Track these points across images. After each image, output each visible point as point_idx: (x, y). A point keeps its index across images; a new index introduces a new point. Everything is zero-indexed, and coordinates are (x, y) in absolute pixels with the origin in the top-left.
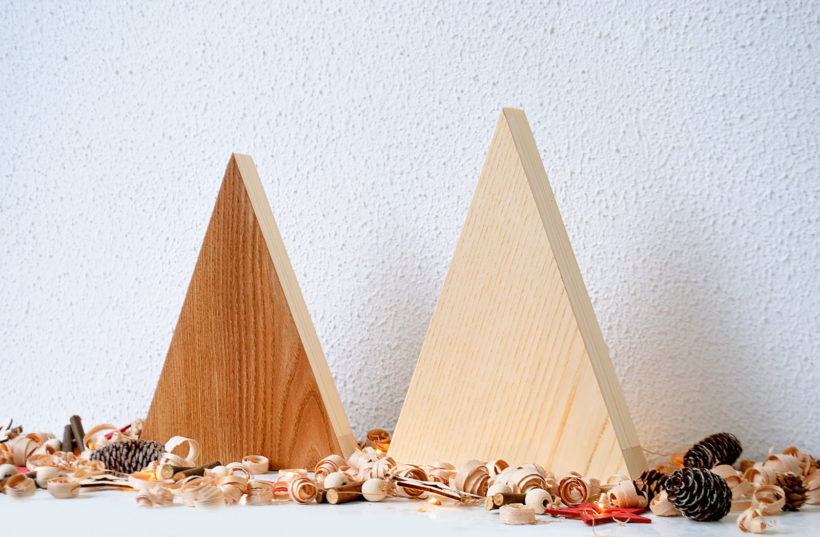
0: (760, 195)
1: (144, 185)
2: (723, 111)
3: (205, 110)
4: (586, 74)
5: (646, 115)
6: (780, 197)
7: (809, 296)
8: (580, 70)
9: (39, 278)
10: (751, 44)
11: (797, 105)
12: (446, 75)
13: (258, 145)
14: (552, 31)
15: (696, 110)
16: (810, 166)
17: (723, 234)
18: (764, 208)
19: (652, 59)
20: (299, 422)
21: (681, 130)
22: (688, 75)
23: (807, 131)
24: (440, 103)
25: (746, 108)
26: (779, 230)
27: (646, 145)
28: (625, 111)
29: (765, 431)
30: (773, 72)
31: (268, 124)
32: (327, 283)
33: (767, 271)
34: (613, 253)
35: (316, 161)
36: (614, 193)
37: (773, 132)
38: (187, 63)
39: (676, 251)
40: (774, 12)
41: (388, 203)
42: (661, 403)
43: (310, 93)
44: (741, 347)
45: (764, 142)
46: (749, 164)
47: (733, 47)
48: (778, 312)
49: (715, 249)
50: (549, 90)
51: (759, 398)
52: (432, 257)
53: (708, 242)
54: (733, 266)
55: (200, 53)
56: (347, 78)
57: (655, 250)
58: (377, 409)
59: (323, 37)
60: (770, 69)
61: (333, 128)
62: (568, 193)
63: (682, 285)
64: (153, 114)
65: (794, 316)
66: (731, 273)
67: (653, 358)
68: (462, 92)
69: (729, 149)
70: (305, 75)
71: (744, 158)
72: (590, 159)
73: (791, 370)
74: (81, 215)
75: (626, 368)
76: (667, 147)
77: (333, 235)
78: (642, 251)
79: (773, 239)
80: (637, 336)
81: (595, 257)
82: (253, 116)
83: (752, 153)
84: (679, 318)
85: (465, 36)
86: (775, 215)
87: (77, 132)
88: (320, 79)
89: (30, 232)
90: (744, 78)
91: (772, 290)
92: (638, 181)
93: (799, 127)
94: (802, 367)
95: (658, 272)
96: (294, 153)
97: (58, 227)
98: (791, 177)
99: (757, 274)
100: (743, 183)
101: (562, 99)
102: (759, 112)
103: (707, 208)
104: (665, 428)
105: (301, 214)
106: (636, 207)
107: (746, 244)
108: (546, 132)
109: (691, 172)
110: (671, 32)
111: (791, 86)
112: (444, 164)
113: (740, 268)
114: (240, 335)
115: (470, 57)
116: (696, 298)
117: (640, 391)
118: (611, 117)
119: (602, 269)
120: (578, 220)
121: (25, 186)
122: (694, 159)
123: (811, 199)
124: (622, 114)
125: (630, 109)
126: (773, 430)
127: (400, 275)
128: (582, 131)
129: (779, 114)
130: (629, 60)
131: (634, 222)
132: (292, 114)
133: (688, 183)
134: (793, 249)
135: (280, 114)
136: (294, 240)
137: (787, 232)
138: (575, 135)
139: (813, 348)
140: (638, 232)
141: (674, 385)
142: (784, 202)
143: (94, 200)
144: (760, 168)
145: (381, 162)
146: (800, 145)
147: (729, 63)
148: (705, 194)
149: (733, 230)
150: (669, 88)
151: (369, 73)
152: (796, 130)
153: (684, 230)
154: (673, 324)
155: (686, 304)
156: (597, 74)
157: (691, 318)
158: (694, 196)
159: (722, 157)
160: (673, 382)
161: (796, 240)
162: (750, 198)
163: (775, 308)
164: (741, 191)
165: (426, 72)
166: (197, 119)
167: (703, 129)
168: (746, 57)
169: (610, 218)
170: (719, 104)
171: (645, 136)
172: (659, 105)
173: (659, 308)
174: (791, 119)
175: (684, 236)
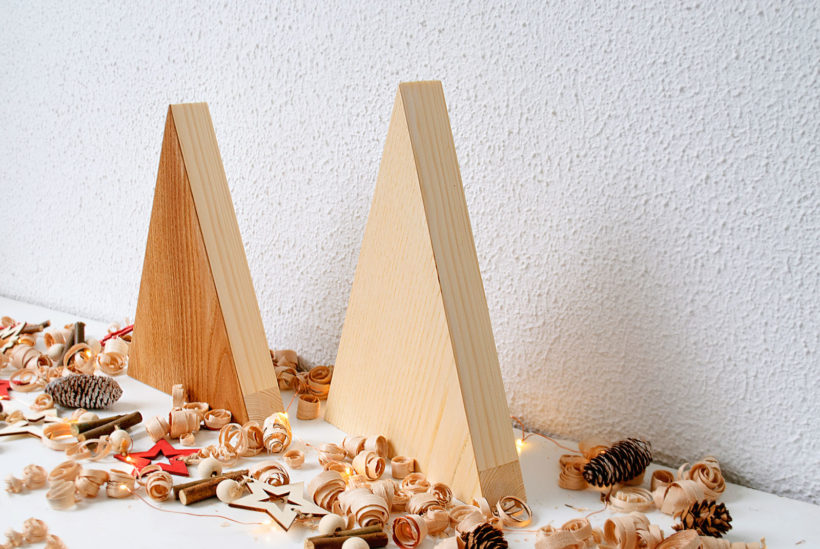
0: (696, 178)
2: (663, 81)
3: (200, 37)
4: (527, 29)
5: (585, 77)
6: (716, 183)
7: (738, 293)
8: (521, 24)
9: (86, 178)
10: (698, 6)
11: (741, 81)
12: (397, 18)
13: (240, 75)
15: (635, 77)
16: (751, 153)
17: (655, 215)
18: (698, 193)
19: (593, 16)
20: (218, 374)
21: (619, 97)
22: (629, 37)
23: (750, 112)
24: (392, 47)
25: (687, 80)
26: (712, 219)
27: (583, 110)
28: (564, 71)
29: (682, 425)
30: (718, 41)
31: (248, 55)
32: (297, 214)
33: (696, 261)
34: (545, 220)
35: (286, 95)
36: (549, 157)
37: (714, 110)
39: (606, 227)
41: (346, 144)
42: (584, 378)
43: (281, 28)
44: (664, 336)
45: (703, 119)
46: (686, 143)
47: (678, 8)
48: (705, 306)
49: (645, 230)
50: (491, 42)
51: (680, 390)
53: (640, 222)
54: (663, 251)
56: (311, 15)
57: (585, 223)
60: (716, 37)
61: (300, 64)
62: (506, 153)
63: (610, 262)
64: (160, 37)
65: (721, 312)
66: (660, 258)
67: (579, 333)
68: (411, 37)
69: (667, 123)
70: (277, 10)
71: (681, 136)
72: (527, 119)
73: (713, 368)
74: (113, 126)
75: (553, 337)
76: (603, 114)
77: (301, 168)
78: (574, 222)
79: (706, 227)
80: (565, 308)
81: (529, 222)
83: (691, 130)
84: (605, 296)
86: (710, 201)
87: (106, 50)
88: (289, 14)
89: (78, 137)
90: (688, 44)
91: (700, 282)
92: (573, 148)
93: (742, 107)
94: (724, 367)
95: (587, 246)
96: (269, 86)
97: (97, 135)
98: (730, 162)
99: (687, 262)
100: (678, 163)
101: (503, 53)
102: (700, 85)
103: (640, 185)
104: (586, 402)
105: (275, 146)
106: (570, 175)
107: (677, 229)
108: (487, 87)
109: (626, 145)
111: (737, 58)
113: (669, 254)
116: (623, 278)
117: (565, 363)
118: (549, 76)
119: (534, 236)
120: (514, 182)
121: (73, 95)
122: (629, 130)
123: (749, 189)
124: (561, 75)
125: (569, 70)
126: (691, 425)
127: (356, 215)
128: (521, 89)
129: (722, 90)
130: (570, 15)
131: (568, 190)
132: (267, 47)
133: (622, 155)
134: (726, 241)
135: (257, 46)
136: (270, 170)
137: (721, 222)
138: (514, 93)
139: (738, 348)
140: (571, 202)
141: (597, 362)
142: (720, 189)
143: (121, 113)
144: (697, 149)
145: (340, 103)
146: (743, 127)
147: (672, 27)
148: (639, 170)
149: (665, 212)
150: (608, 50)
151: (330, 10)
152: (739, 109)
153: (616, 206)
154: (599, 302)
155: (614, 283)
156: (538, 28)
157: (617, 298)
158: (628, 171)
159: (659, 132)
160: (596, 359)
161: (730, 232)
162: (684, 180)
163: (702, 301)
164: (675, 171)
165: (379, 13)
166: (194, 46)
167: (641, 99)
168: (691, 22)
169: (545, 184)
170: (659, 72)
171: (583, 100)
172: (598, 68)
173: (587, 283)
174: (734, 97)
175: (615, 212)
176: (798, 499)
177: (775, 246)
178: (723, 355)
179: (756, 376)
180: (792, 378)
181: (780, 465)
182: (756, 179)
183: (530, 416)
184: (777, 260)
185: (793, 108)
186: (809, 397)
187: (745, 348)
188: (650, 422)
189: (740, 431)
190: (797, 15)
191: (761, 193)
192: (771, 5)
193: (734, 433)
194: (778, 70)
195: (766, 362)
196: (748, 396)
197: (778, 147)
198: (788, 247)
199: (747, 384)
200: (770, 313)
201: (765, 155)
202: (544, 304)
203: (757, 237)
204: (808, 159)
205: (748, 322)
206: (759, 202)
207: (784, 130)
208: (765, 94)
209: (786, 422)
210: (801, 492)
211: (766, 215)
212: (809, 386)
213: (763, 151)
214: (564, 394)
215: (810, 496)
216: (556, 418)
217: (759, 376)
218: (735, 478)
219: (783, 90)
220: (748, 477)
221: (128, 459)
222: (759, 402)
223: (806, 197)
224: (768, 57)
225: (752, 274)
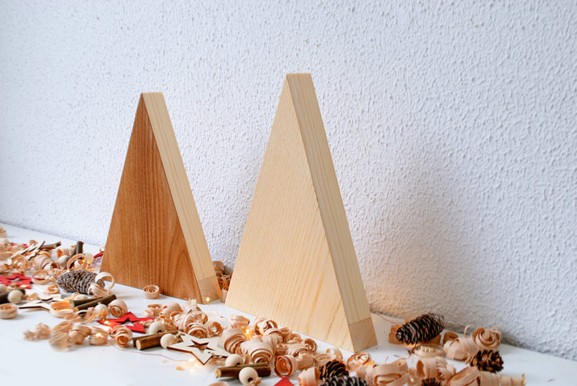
0: (483, 138)
2: (461, 74)
3: (164, 54)
4: (373, 42)
5: (411, 73)
6: (496, 141)
7: (512, 215)
8: (370, 39)
9: (89, 149)
10: (483, 25)
11: (512, 73)
12: (290, 38)
13: (190, 78)
14: (353, 10)
15: (443, 72)
16: (519, 120)
17: (457, 164)
18: (485, 148)
19: (415, 33)
20: (177, 268)
21: (432, 86)
22: (439, 46)
23: (518, 93)
24: (287, 57)
25: (476, 73)
26: (494, 165)
27: (409, 95)
28: (397, 69)
29: (477, 306)
30: (496, 47)
31: (195, 65)
32: (225, 169)
33: (484, 194)
34: (386, 169)
35: (219, 90)
36: (388, 127)
37: (494, 92)
38: (155, 24)
39: (426, 173)
41: (257, 122)
42: (412, 276)
43: (216, 46)
44: (464, 245)
45: (487, 98)
46: (476, 115)
47: (470, 26)
48: (491, 225)
49: (451, 174)
50: (351, 52)
51: (475, 282)
53: (447, 168)
54: (463, 187)
55: (161, 18)
56: (236, 37)
57: (412, 170)
59: (223, 9)
60: (495, 44)
61: (228, 70)
62: (360, 125)
63: (428, 196)
64: (139, 55)
65: (501, 228)
66: (461, 193)
67: (408, 244)
68: (299, 50)
69: (464, 102)
70: (214, 34)
71: (473, 110)
72: (374, 102)
73: (497, 266)
74: (107, 114)
75: (391, 248)
76: (423, 97)
77: (228, 139)
78: (404, 170)
79: (490, 171)
80: (399, 228)
81: (375, 171)
82: (188, 59)
83: (480, 106)
84: (425, 219)
85: (302, 11)
86: (493, 153)
87: (104, 64)
88: (221, 37)
89: (84, 121)
90: (477, 50)
91: (487, 208)
92: (404, 120)
93: (512, 90)
94: (504, 266)
95: (413, 186)
96: (208, 84)
97: (97, 120)
98: (505, 127)
99: (478, 195)
100: (472, 129)
101: (358, 59)
102: (485, 76)
103: (447, 144)
104: (414, 292)
105: (211, 124)
106: (401, 138)
107: (472, 173)
108: (348, 81)
109: (437, 117)
110: (429, 14)
111: (509, 57)
113: (466, 190)
114: (147, 209)
115: (304, 27)
116: (437, 207)
117: (399, 266)
118: (388, 73)
119: (379, 180)
120: (366, 144)
121: (82, 94)
122: (440, 107)
123: (518, 144)
124: (395, 72)
125: (400, 69)
126: (483, 307)
128: (370, 82)
129: (499, 79)
130: (401, 33)
131: (400, 149)
132: (207, 59)
133: (435, 124)
134: (503, 180)
135: (201, 59)
136: (208, 140)
137: (500, 167)
138: (365, 85)
139: (513, 252)
140: (402, 156)
141: (421, 265)
142: (499, 145)
143: (112, 105)
144: (484, 118)
145: (253, 95)
146: (513, 103)
147: (467, 38)
148: (446, 134)
149: (463, 161)
150: (426, 55)
152: (510, 92)
153: (431, 158)
154: (422, 223)
155: (431, 210)
156: (380, 42)
157: (433, 220)
158: (439, 134)
159: (459, 108)
160: (420, 263)
161: (506, 173)
162: (476, 140)
163: (489, 220)
164: (470, 134)
165: (279, 35)
166: (160, 60)
167: (447, 86)
168: (479, 35)
169: (385, 145)
170: (458, 69)
171: (410, 88)
172: (419, 67)
173: (413, 211)
174: (508, 84)
175: (431, 162)
176: (556, 356)
177: (536, 182)
178: (504, 258)
179: (525, 271)
180: (549, 272)
181: (542, 333)
182: (523, 137)
183: (376, 303)
184: (537, 192)
185: (545, 90)
186: (561, 284)
187: (517, 252)
188: (456, 305)
189: (516, 309)
190: (546, 28)
191: (526, 147)
192: (530, 23)
193: (512, 311)
194: (535, 65)
195: (531, 262)
196: (520, 285)
197: (536, 115)
198: (544, 183)
199: (520, 277)
200: (534, 227)
201: (528, 121)
202: (385, 226)
203: (524, 176)
204: (556, 124)
205: (519, 234)
206: (524, 153)
207: (540, 104)
208: (527, 81)
209: (546, 302)
210: (557, 351)
211: (529, 162)
212: (560, 278)
213: (526, 119)
214: (399, 287)
215: (563, 354)
216: (394, 304)
217: (527, 271)
218: (512, 342)
219: (538, 78)
220: (522, 341)
221: (107, 322)
222: (528, 289)
223: (555, 149)
224: (528, 57)
225: (521, 202)
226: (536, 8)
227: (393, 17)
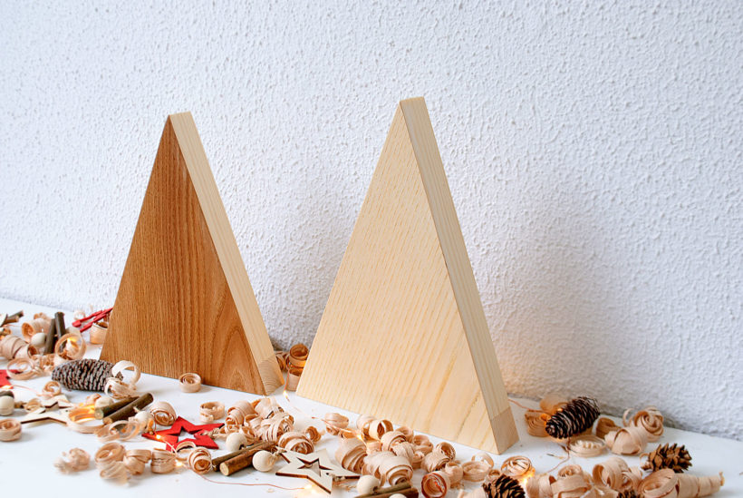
0: (639, 178)
1: (121, 109)
2: (611, 97)
3: (167, 49)
4: (489, 51)
5: (542, 92)
6: (657, 182)
7: (674, 272)
8: (484, 46)
9: (45, 176)
10: (642, 37)
11: (679, 98)
12: (367, 38)
13: (210, 84)
14: (461, 7)
15: (587, 94)
16: (687, 157)
17: (603, 208)
18: (641, 190)
19: (549, 42)
20: (226, 349)
21: (572, 110)
22: (582, 60)
23: (687, 124)
24: (361, 63)
25: (632, 97)
26: (653, 211)
27: (539, 119)
28: (523, 87)
29: (625, 381)
30: (660, 65)
31: (218, 67)
32: (266, 209)
33: (639, 246)
34: (505, 213)
35: (256, 103)
36: (509, 161)
37: (656, 121)
38: (151, 7)
39: (560, 218)
40: (666, 7)
41: (316, 147)
42: (537, 346)
43: (252, 43)
44: (610, 308)
45: (646, 129)
46: (631, 148)
47: (626, 37)
48: (646, 283)
49: (594, 221)
50: (456, 61)
51: (622, 353)
52: (351, 197)
53: (589, 214)
54: (610, 237)
56: (282, 33)
57: (541, 215)
58: (305, 317)
60: (658, 61)
61: (270, 76)
62: (469, 156)
63: (563, 248)
64: (125, 48)
65: (659, 288)
66: (607, 244)
67: (534, 307)
68: (380, 55)
69: (614, 132)
70: (247, 27)
71: (626, 143)
72: (489, 127)
73: (653, 333)
74: (74, 128)
75: (510, 312)
76: (558, 124)
77: (270, 169)
78: (530, 214)
79: (647, 218)
80: (521, 287)
81: (489, 215)
82: (206, 59)
83: (636, 138)
84: (558, 276)
86: (651, 196)
87: (68, 59)
88: (260, 31)
89: (36, 138)
90: (633, 68)
91: (642, 263)
92: (530, 152)
93: (679, 120)
94: (662, 333)
95: (542, 234)
96: (239, 95)
97: (57, 137)
98: (668, 164)
99: (630, 247)
100: (624, 165)
101: (467, 71)
102: (644, 101)
103: (590, 184)
104: (539, 366)
105: (244, 148)
106: (527, 175)
107: (622, 220)
108: (452, 100)
109: (578, 150)
110: (569, 18)
111: (676, 79)
112: (363, 118)
113: (615, 240)
114: (178, 273)
115: (387, 24)
116: (574, 261)
117: (520, 334)
118: (509, 91)
119: (494, 226)
120: (476, 180)
121: (31, 100)
122: (581, 137)
123: (685, 186)
124: (520, 90)
125: (527, 86)
126: (633, 381)
127: (324, 210)
128: (483, 102)
129: (662, 105)
130: (529, 41)
131: (524, 188)
132: (236, 60)
133: (574, 159)
134: (664, 230)
135: (227, 59)
137: (661, 214)
138: (476, 105)
139: (673, 317)
140: (527, 197)
141: (550, 332)
142: (660, 187)
143: (83, 117)
144: (641, 153)
145: (310, 110)
146: (680, 136)
147: (620, 53)
148: (589, 171)
149: (612, 206)
150: (564, 71)
151: (301, 30)
152: (677, 122)
153: (568, 201)
154: (553, 281)
155: (566, 265)
156: (499, 51)
157: (568, 277)
158: (579, 171)
159: (607, 139)
160: (549, 329)
161: (668, 221)
162: (629, 179)
163: (643, 278)
164: (621, 172)
165: (349, 34)
166: (160, 57)
167: (592, 112)
168: (637, 48)
169: (504, 182)
170: (608, 90)
171: (539, 112)
172: (553, 85)
173: (542, 266)
174: (673, 111)
175: (568, 206)
176: (725, 437)
177: (706, 232)
179: (689, 339)
180: (719, 340)
181: (709, 411)
182: (692, 178)
184: (708, 244)
185: (723, 122)
186: (734, 355)
187: (680, 316)
188: (597, 380)
189: (675, 384)
190: (727, 45)
191: (695, 190)
192: (705, 38)
193: (670, 386)
194: (710, 90)
195: (698, 328)
196: (682, 355)
197: (710, 152)
198: (718, 233)
199: (682, 345)
200: (702, 287)
201: (699, 159)
202: (502, 284)
203: (691, 226)
204: (735, 162)
205: (683, 295)
206: (693, 197)
207: (715, 138)
208: (698, 110)
209: (714, 375)
210: (726, 432)
211: (699, 208)
212: (734, 346)
213: (696, 156)
214: (519, 360)
215: (734, 435)
216: (513, 380)
217: (692, 338)
218: (670, 423)
219: (714, 106)
220: (682, 421)
221: (158, 437)
222: (692, 360)
223: (733, 194)
224: (702, 80)
225: (687, 256)
226: (714, 21)
227: (518, 19)
